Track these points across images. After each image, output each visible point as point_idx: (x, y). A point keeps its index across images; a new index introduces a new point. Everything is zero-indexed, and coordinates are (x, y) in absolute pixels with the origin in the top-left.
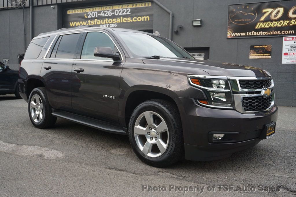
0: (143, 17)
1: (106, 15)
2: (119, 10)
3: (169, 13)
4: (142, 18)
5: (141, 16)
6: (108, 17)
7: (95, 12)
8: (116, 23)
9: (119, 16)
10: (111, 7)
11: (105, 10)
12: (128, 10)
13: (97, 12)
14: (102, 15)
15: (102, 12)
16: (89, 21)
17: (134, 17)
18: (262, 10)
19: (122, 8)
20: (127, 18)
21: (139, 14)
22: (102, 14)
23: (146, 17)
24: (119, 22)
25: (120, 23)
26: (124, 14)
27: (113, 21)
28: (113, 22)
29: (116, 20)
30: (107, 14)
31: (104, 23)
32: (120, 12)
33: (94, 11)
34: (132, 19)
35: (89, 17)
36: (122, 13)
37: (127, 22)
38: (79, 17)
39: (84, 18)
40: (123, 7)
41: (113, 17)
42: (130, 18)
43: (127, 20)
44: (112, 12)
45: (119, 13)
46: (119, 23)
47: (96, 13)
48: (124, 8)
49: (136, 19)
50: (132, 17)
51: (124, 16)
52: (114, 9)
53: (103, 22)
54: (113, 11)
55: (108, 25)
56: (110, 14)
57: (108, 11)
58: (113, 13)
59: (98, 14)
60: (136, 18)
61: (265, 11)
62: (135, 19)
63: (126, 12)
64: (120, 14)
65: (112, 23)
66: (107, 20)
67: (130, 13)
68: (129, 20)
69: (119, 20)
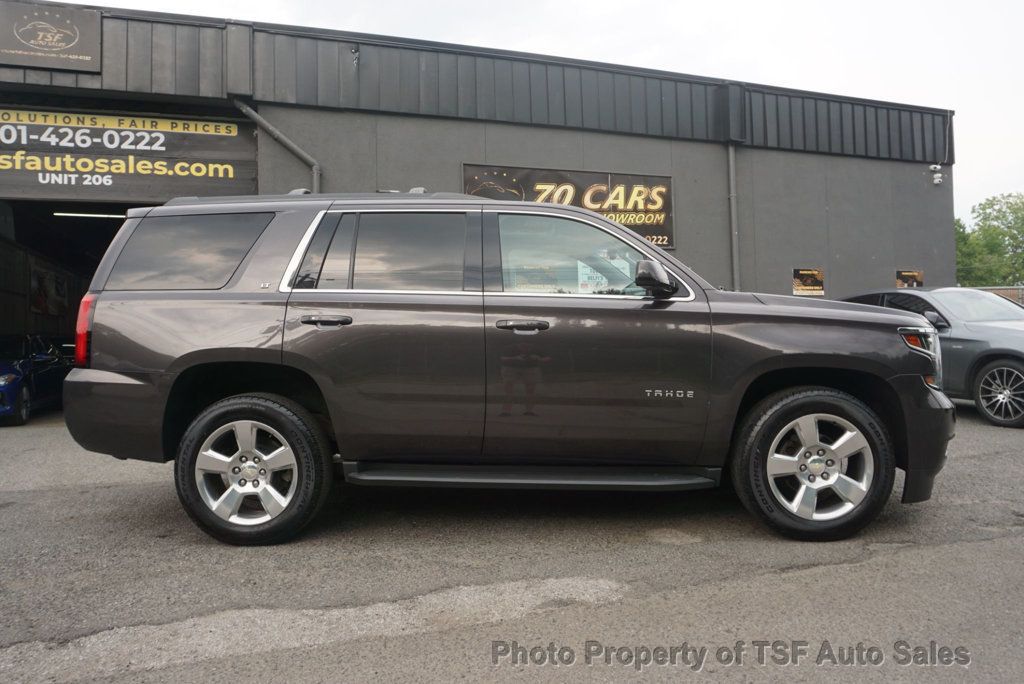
0: (212, 167)
1: (64, 143)
2: (119, 131)
3: (309, 166)
4: (207, 167)
5: (206, 163)
6: (76, 152)
7: (15, 125)
8: (109, 173)
9: (122, 154)
10: (88, 119)
11: (60, 123)
12: (158, 138)
13: (24, 130)
14: (50, 139)
15: (50, 130)
17: (178, 162)
18: (534, 185)
19: (133, 128)
20: (153, 163)
21: (196, 154)
22: (49, 136)
23: (221, 168)
24: (123, 170)
25: (126, 175)
26: (141, 146)
27: (95, 167)
28: (97, 170)
29: (110, 164)
30: (72, 140)
31: (58, 167)
32: (123, 139)
33: (13, 120)
34: (171, 167)
36: (132, 144)
37: (152, 175)
40: (135, 125)
41: (97, 151)
42: (165, 163)
43: (153, 169)
44: (91, 135)
45: (121, 144)
46: (120, 174)
47: (19, 132)
48: (140, 127)
49: (188, 169)
50: (171, 162)
51: (141, 155)
52: (99, 126)
53: (53, 164)
54: (97, 133)
55: (77, 176)
56: (83, 140)
57: (75, 130)
58: (96, 140)
59: (28, 134)
60: (186, 165)
61: (539, 187)
62: (183, 169)
63: (150, 143)
64: (125, 146)
65: (92, 173)
66: (68, 159)
67: (163, 149)
68: (161, 168)
69: (119, 166)
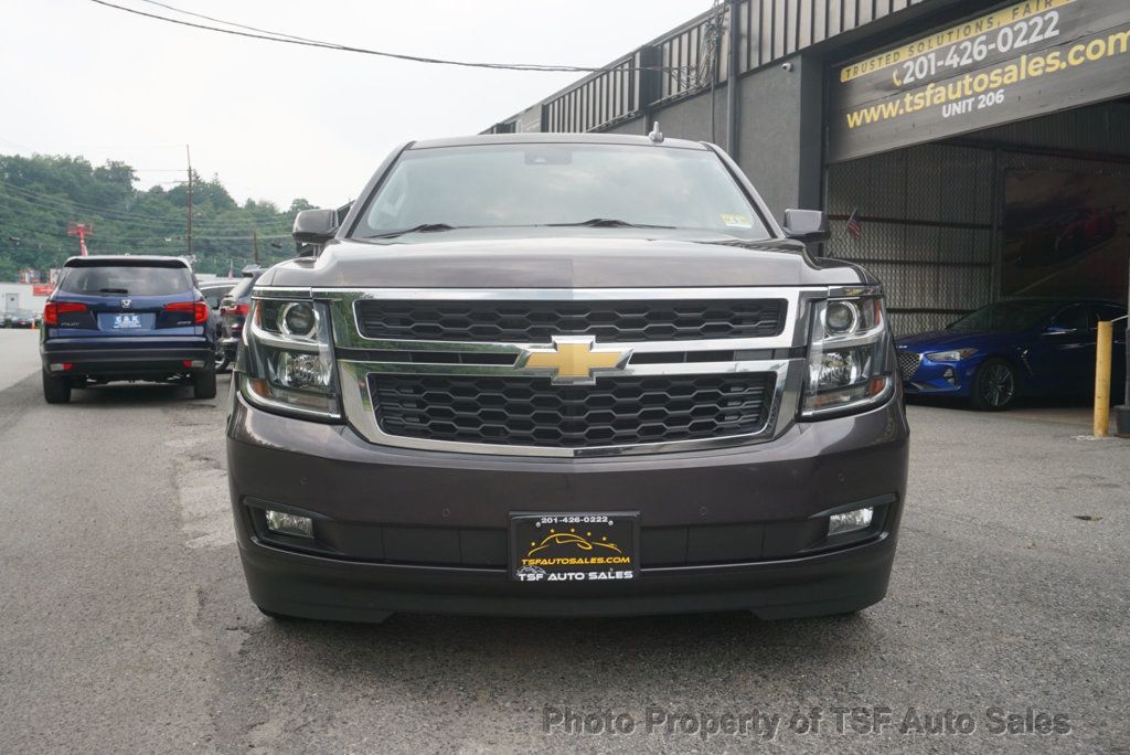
0: (1112, 39)
1: (966, 61)
2: (1011, 26)
4: (1107, 43)
5: (1104, 35)
6: (973, 69)
7: (926, 55)
8: (1003, 86)
9: (1013, 56)
10: (985, 22)
11: (962, 37)
12: (1051, 19)
13: (932, 56)
14: (953, 61)
15: (954, 48)
16: (908, 98)
17: (1073, 46)
19: (1027, 15)
20: (1045, 57)
21: (1094, 27)
22: (952, 58)
24: (1014, 79)
25: (1019, 82)
26: (1034, 39)
27: (991, 82)
28: (992, 86)
29: (1003, 74)
30: (971, 56)
31: (958, 95)
33: (926, 51)
34: (1063, 58)
35: (908, 80)
36: (1024, 39)
37: (1045, 75)
38: (877, 87)
39: (890, 87)
40: (1029, 11)
41: (993, 61)
42: (1057, 54)
43: (1047, 65)
44: (986, 43)
45: (1014, 42)
46: (1011, 84)
47: (929, 61)
48: (1034, 12)
49: (1083, 53)
50: (1063, 45)
51: (1033, 51)
52: (995, 27)
53: (954, 92)
54: (991, 38)
55: (973, 99)
56: (979, 51)
57: (972, 40)
58: (992, 46)
59: (937, 60)
60: (1080, 47)
62: (1077, 56)
63: (1042, 32)
64: (1019, 44)
65: (986, 92)
66: (968, 79)
67: (1057, 33)
68: (1053, 62)
69: (1012, 73)
